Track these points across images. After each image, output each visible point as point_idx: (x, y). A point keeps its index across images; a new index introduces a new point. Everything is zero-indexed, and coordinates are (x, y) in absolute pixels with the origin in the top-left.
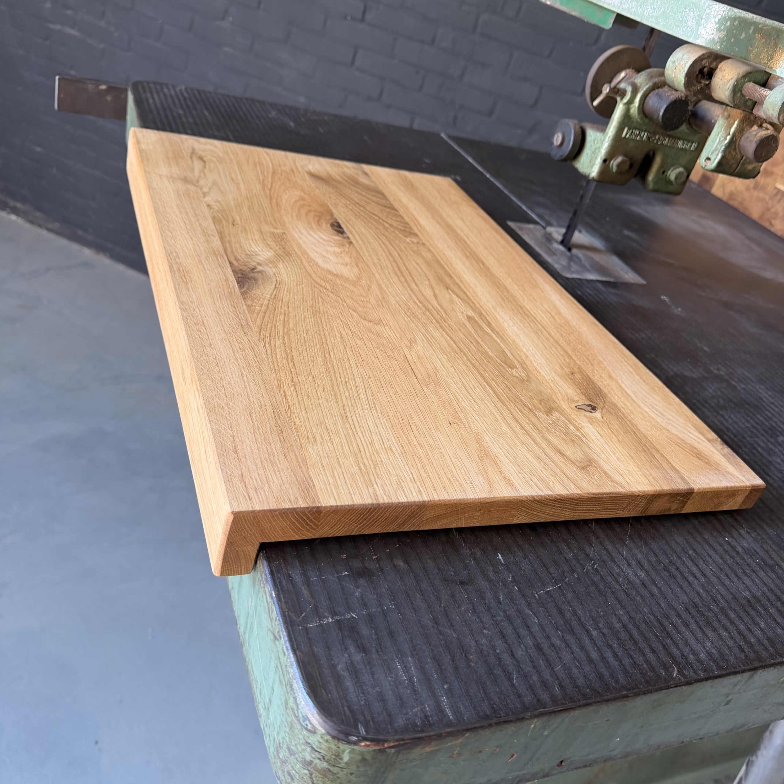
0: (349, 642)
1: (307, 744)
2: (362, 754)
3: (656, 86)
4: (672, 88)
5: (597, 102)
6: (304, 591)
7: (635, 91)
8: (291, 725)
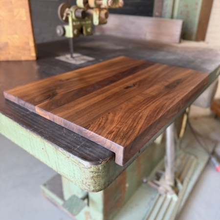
0: (86, 148)
1: (90, 172)
2: (104, 165)
3: (76, 10)
4: (80, 8)
5: (64, 18)
6: (69, 145)
7: (72, 12)
8: (84, 172)
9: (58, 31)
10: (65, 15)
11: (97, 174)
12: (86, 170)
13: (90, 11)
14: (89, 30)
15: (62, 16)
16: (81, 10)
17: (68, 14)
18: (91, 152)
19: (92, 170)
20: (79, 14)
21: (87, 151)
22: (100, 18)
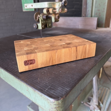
1: (54, 105)
2: (62, 100)
3: (43, 15)
4: (45, 14)
5: (37, 20)
6: (42, 88)
7: (41, 17)
8: (51, 105)
9: (34, 27)
10: (37, 18)
11: (58, 106)
12: (52, 103)
13: (50, 15)
14: (50, 25)
15: (36, 19)
16: (46, 15)
17: (39, 18)
18: (54, 92)
19: (55, 103)
20: (45, 17)
21: (52, 92)
22: (55, 18)
